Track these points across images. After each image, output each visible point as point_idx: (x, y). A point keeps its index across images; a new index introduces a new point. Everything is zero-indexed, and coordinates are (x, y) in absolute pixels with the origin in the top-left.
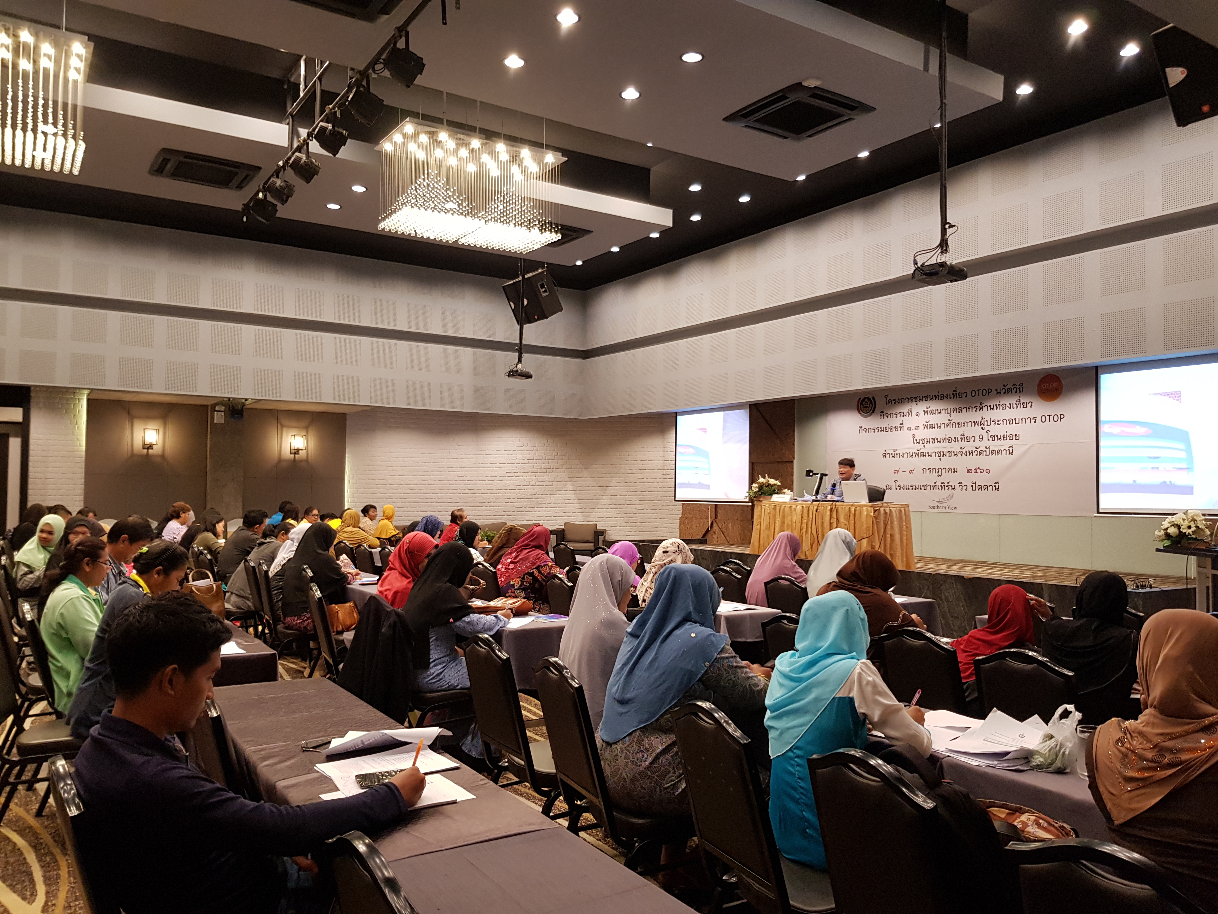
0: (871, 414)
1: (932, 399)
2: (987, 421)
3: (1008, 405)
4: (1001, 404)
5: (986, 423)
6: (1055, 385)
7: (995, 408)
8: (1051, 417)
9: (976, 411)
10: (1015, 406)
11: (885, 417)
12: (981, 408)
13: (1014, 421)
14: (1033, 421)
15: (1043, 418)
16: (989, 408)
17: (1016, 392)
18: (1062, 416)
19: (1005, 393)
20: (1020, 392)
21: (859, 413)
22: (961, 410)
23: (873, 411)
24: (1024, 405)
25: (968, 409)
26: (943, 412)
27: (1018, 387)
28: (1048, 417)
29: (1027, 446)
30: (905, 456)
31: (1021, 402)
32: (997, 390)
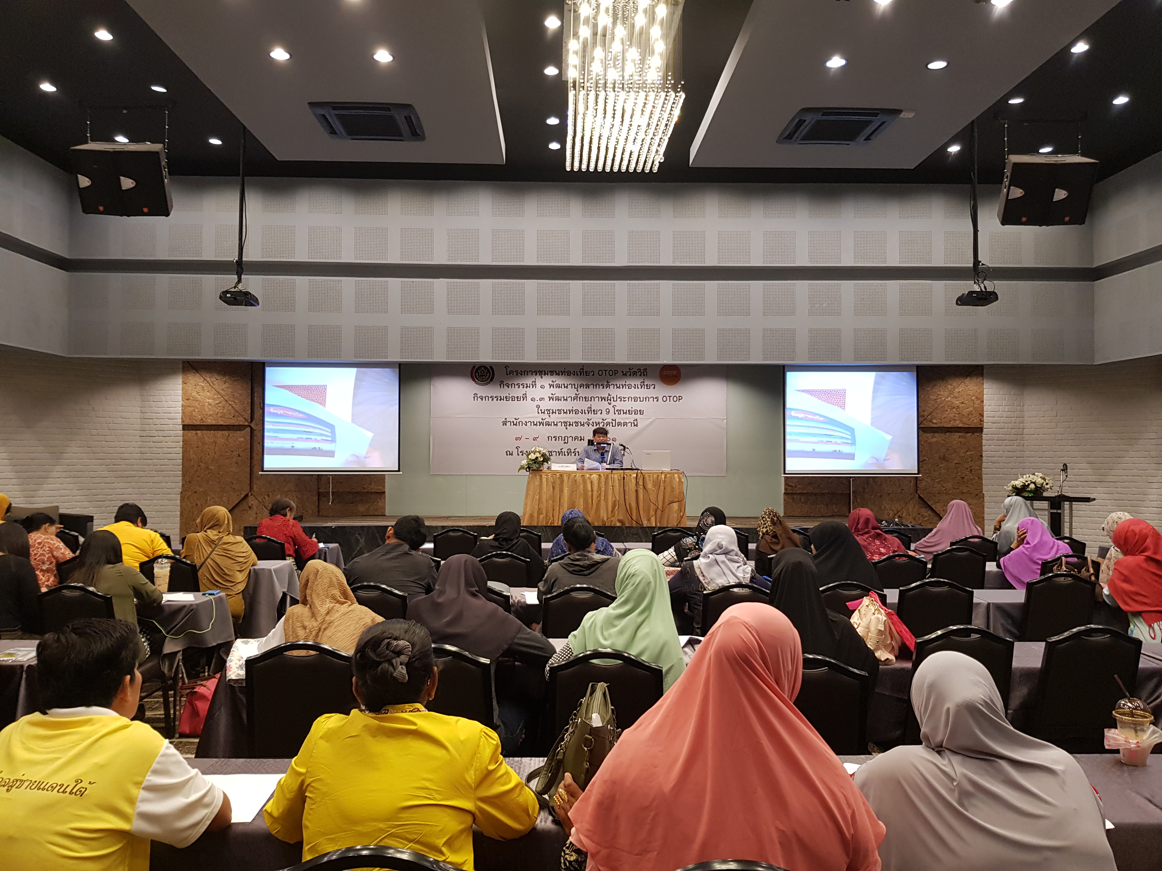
0: (488, 383)
1: (559, 374)
2: (613, 398)
3: (633, 385)
4: (627, 384)
6: (675, 372)
7: (621, 386)
8: (671, 398)
9: (603, 388)
10: (640, 387)
11: (506, 387)
12: (608, 386)
13: (639, 399)
14: (655, 400)
15: (665, 399)
16: (615, 387)
17: (640, 375)
18: (680, 398)
19: (630, 375)
20: (644, 375)
21: (474, 380)
22: (588, 386)
23: (491, 380)
24: (647, 386)
25: (595, 386)
26: (570, 386)
27: (642, 371)
28: (668, 398)
29: (651, 420)
30: (529, 424)
31: (645, 384)
32: (623, 372)
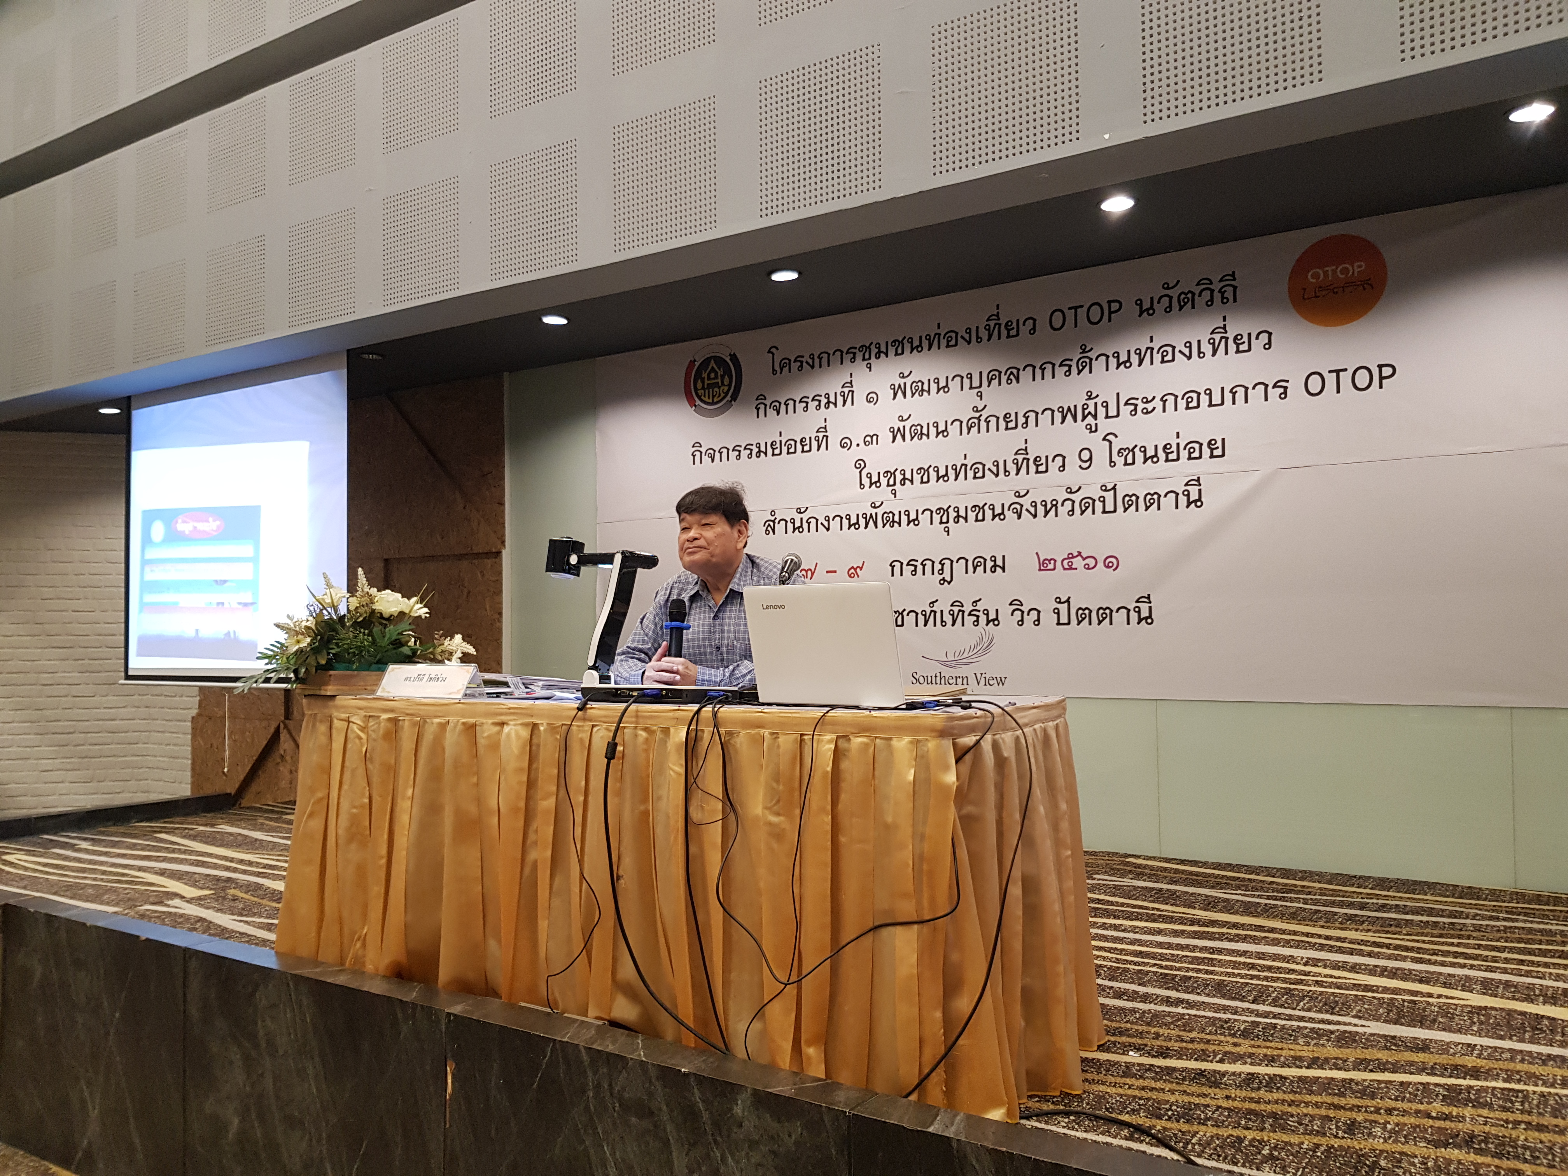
0: (729, 405)
1: (918, 348)
2: (1106, 405)
3: (1180, 346)
4: (1156, 345)
5: (1101, 411)
6: (1357, 269)
7: (1135, 359)
8: (1345, 377)
9: (1068, 373)
10: (1207, 348)
11: (771, 412)
12: (1085, 364)
13: (1204, 399)
14: (1274, 393)
15: (1315, 384)
16: (1113, 362)
17: (1210, 303)
18: (1387, 371)
19: (1169, 309)
20: (1224, 300)
21: (692, 404)
22: (1014, 376)
23: (734, 398)
24: (1242, 345)
25: (1039, 370)
26: (955, 385)
27: (1216, 286)
28: (1331, 379)
29: (1255, 477)
30: (835, 524)
31: (1231, 335)
32: (1139, 302)
